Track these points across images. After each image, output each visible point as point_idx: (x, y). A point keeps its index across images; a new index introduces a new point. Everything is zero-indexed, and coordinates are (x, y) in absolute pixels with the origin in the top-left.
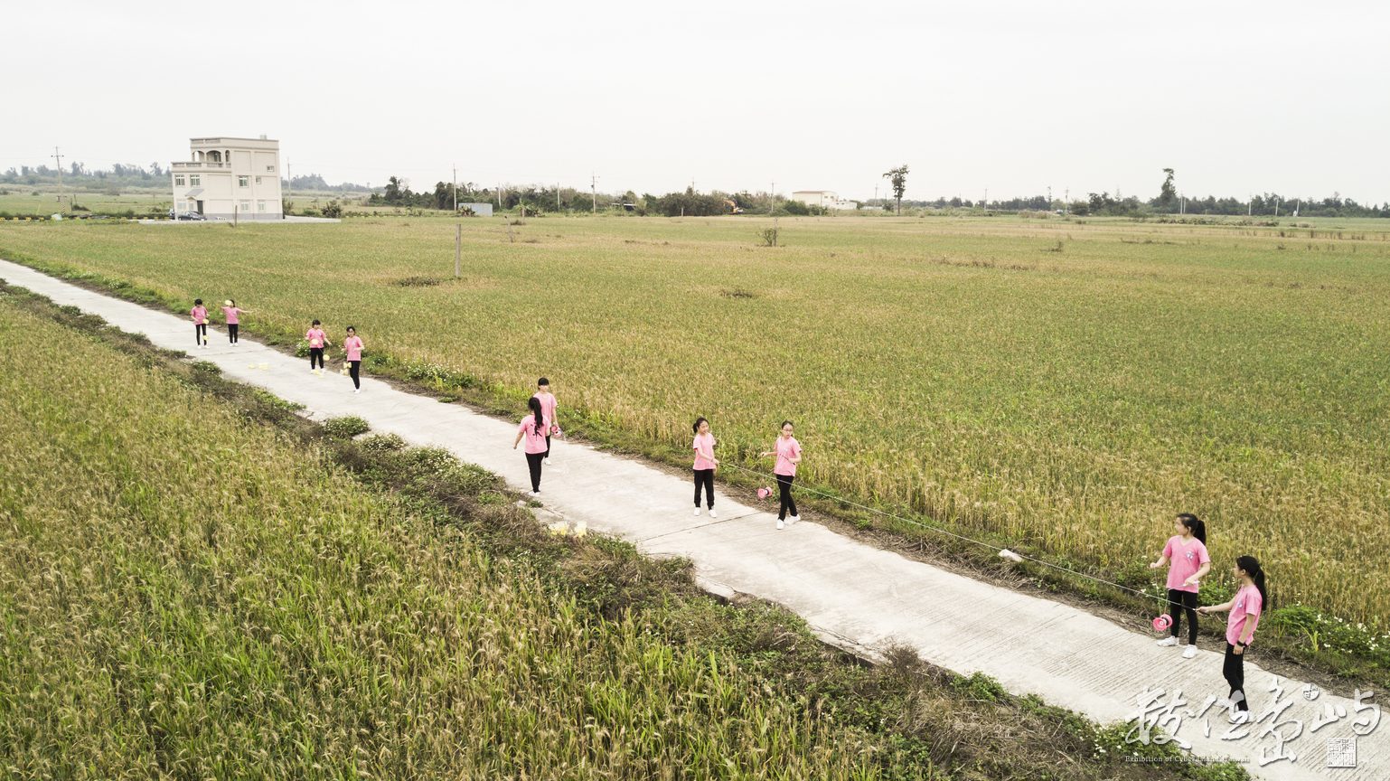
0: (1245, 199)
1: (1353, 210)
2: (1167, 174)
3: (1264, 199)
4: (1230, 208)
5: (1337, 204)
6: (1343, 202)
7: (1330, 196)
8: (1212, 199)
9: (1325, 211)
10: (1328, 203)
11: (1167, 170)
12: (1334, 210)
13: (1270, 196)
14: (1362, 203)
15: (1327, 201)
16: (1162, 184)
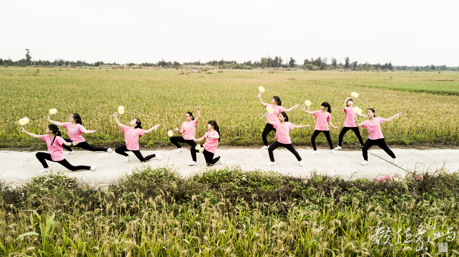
0: (52, 61)
1: (85, 64)
2: (27, 51)
3: (58, 61)
4: (47, 64)
5: (81, 63)
6: (82, 62)
7: (79, 60)
8: (40, 60)
9: (78, 65)
10: (78, 62)
11: (27, 50)
12: (81, 64)
13: (60, 60)
14: (87, 62)
15: (78, 61)
16: (26, 55)
